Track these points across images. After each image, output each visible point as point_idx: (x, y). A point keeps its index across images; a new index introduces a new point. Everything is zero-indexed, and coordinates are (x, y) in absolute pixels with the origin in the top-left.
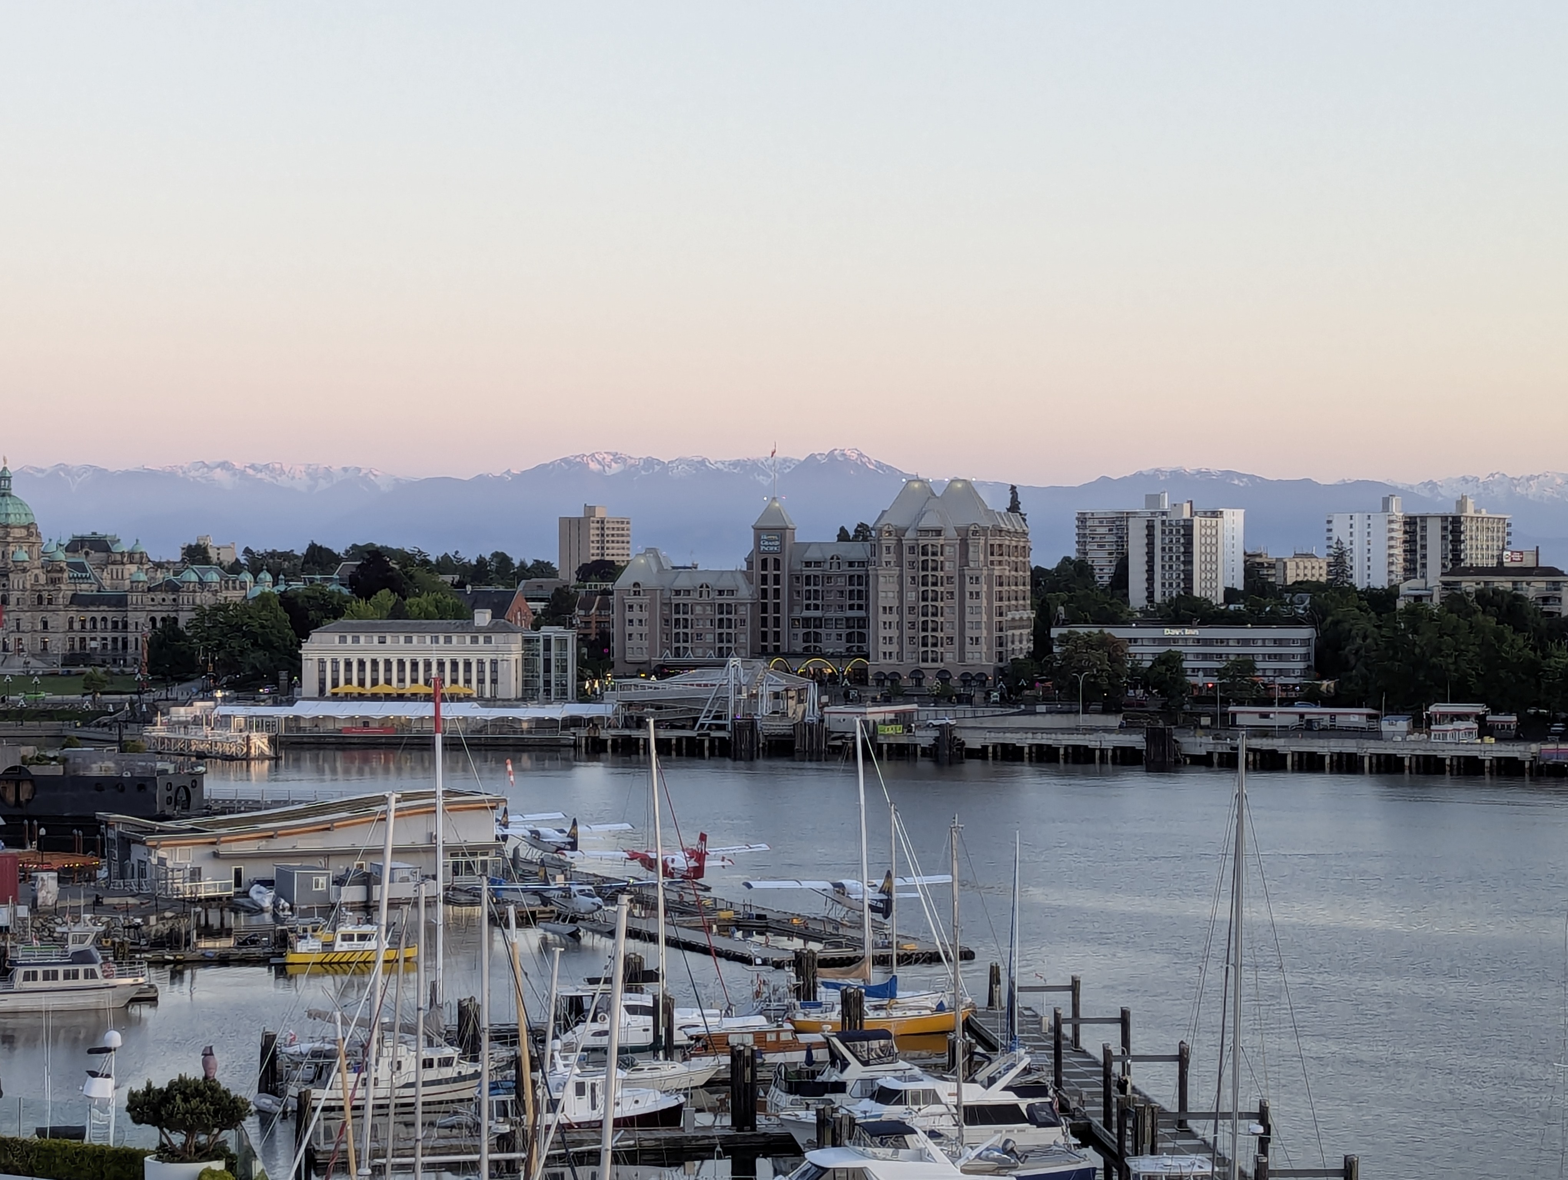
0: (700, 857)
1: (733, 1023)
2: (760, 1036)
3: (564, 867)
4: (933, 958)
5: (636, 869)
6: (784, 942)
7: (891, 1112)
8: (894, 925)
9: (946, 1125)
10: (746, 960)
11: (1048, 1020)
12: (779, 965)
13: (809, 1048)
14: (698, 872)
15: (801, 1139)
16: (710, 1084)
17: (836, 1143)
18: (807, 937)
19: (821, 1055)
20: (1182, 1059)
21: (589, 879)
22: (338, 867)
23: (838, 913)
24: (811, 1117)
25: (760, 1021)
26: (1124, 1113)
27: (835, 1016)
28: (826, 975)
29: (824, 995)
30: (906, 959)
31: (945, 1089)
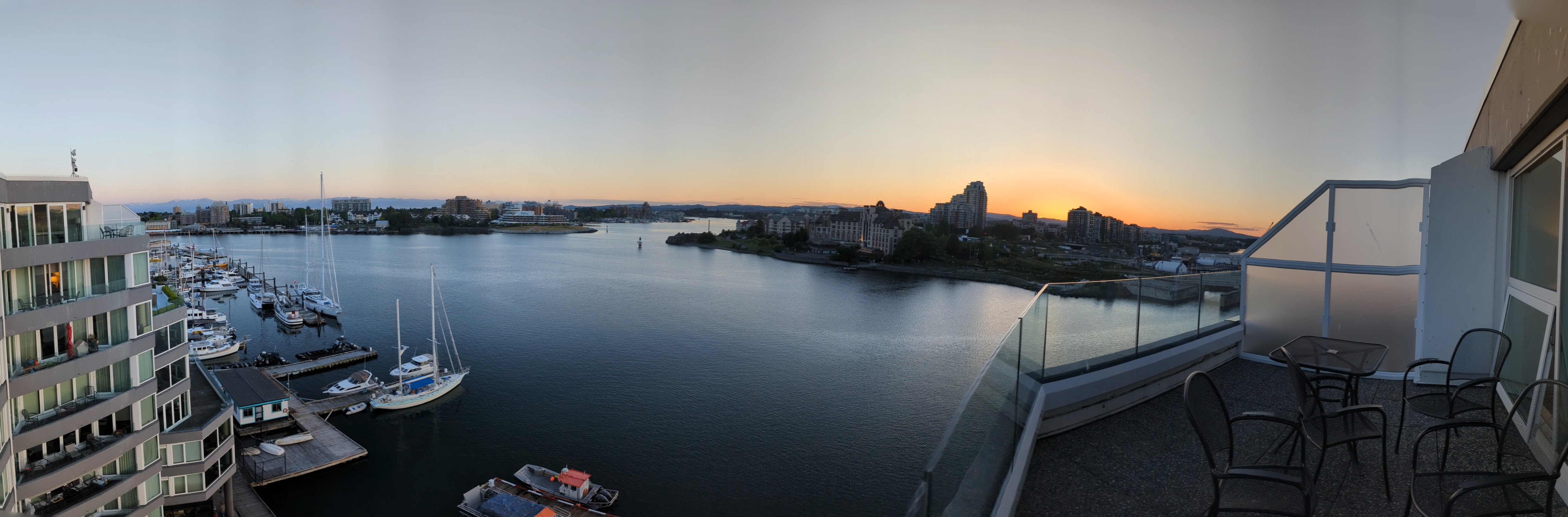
0: (194, 247)
1: (200, 266)
2: (204, 267)
3: (178, 249)
4: (223, 257)
5: (186, 248)
6: (204, 256)
7: (220, 275)
8: (218, 254)
9: (227, 277)
10: (201, 259)
11: (237, 264)
12: (205, 259)
13: (210, 268)
14: (194, 248)
15: (210, 279)
16: (198, 273)
17: (215, 279)
18: (207, 256)
19: (211, 269)
20: (254, 267)
21: (181, 250)
22: (152, 249)
23: (211, 253)
24: (211, 276)
25: (204, 266)
26: (248, 274)
27: (212, 265)
28: (210, 260)
29: (210, 262)
30: (220, 258)
31: (227, 272)
